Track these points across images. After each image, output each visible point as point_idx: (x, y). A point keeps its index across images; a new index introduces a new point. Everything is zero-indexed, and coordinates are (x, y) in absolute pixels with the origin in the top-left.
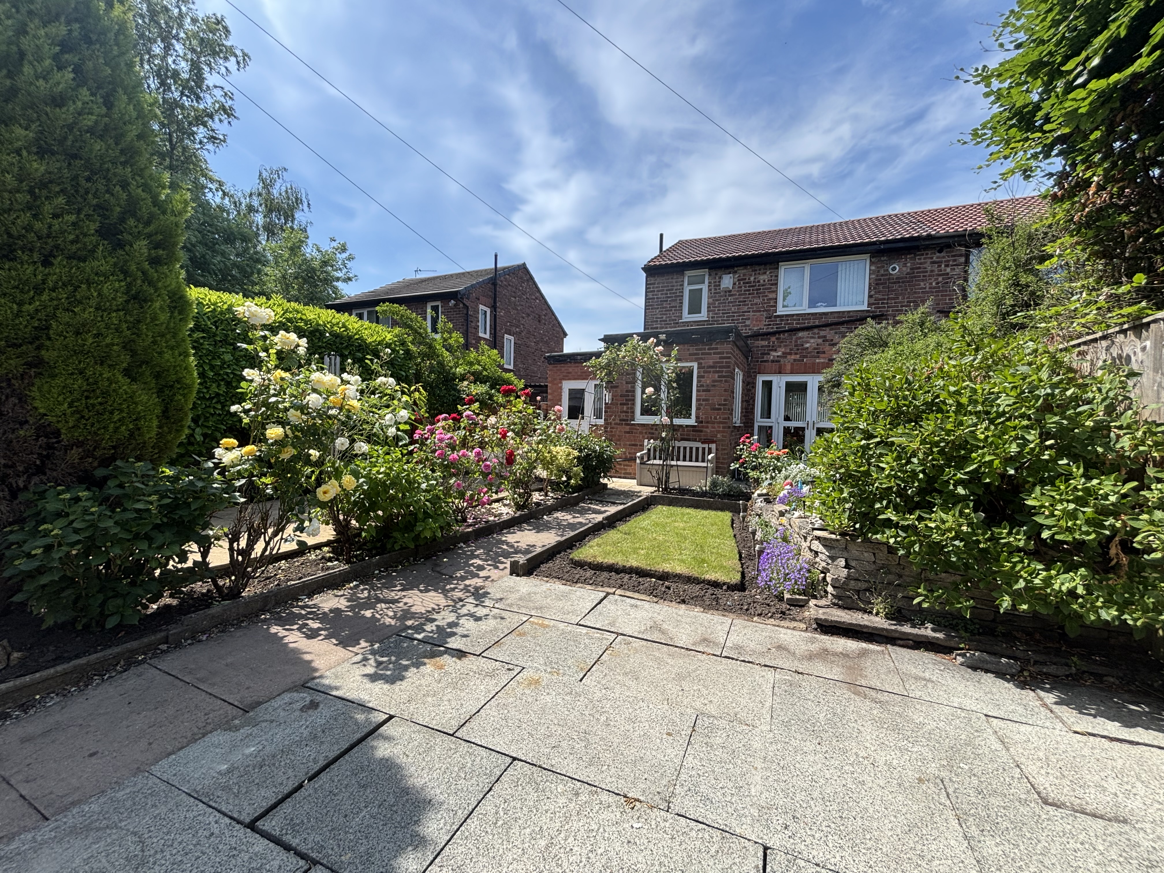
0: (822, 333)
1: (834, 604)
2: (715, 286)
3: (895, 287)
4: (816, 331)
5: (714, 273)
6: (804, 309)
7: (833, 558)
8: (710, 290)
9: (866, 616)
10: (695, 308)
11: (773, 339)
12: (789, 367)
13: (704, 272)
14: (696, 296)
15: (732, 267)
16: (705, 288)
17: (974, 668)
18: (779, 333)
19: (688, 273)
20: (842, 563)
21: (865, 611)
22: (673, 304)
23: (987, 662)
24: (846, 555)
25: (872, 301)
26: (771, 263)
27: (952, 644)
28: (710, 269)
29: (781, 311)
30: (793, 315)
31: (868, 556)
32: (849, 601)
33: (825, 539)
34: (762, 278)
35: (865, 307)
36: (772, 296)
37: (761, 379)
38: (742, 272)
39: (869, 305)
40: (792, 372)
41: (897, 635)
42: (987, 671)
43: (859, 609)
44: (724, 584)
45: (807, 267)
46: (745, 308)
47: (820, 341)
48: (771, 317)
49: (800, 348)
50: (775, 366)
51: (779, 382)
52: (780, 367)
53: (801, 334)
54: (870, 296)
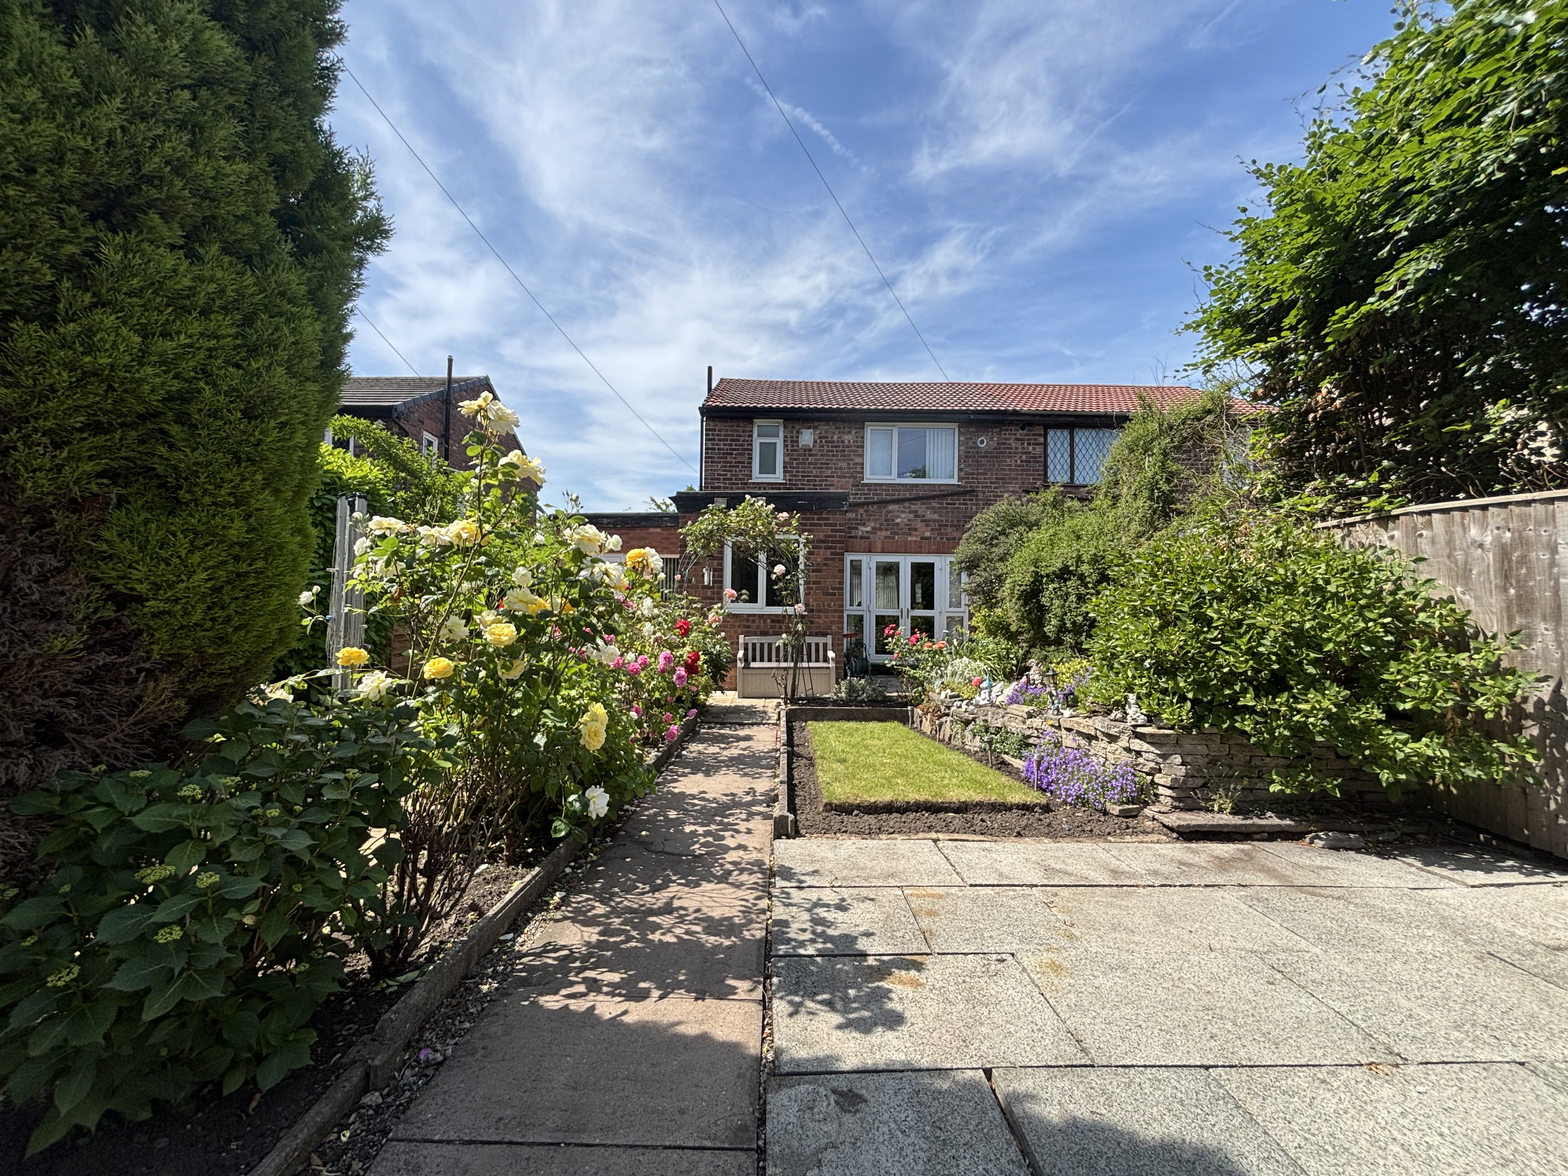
0: (913, 507)
1: (1176, 808)
2: (791, 443)
3: (984, 461)
4: (907, 504)
5: (790, 426)
6: (894, 479)
7: (1164, 757)
8: (786, 446)
9: (1210, 815)
10: (768, 466)
11: (861, 511)
12: (879, 545)
13: (778, 424)
14: (768, 451)
15: (813, 420)
16: (779, 442)
17: (1337, 849)
18: (868, 504)
19: (758, 422)
20: (1178, 759)
21: (1207, 810)
22: (740, 459)
23: (1339, 840)
24: (1179, 750)
25: (962, 474)
26: (856, 422)
27: (1302, 829)
28: (785, 420)
29: (869, 478)
30: (881, 485)
31: (1202, 749)
32: (1190, 801)
33: (1152, 735)
34: (847, 437)
35: (955, 481)
36: (858, 460)
37: (849, 557)
38: (824, 428)
39: (960, 479)
40: (883, 551)
41: (1254, 829)
42: (1347, 849)
43: (1201, 809)
44: (1035, 806)
45: (895, 429)
46: (829, 472)
47: (912, 516)
48: (858, 484)
49: (890, 523)
50: (864, 543)
51: (869, 562)
52: (870, 544)
53: (891, 507)
54: (960, 470)
